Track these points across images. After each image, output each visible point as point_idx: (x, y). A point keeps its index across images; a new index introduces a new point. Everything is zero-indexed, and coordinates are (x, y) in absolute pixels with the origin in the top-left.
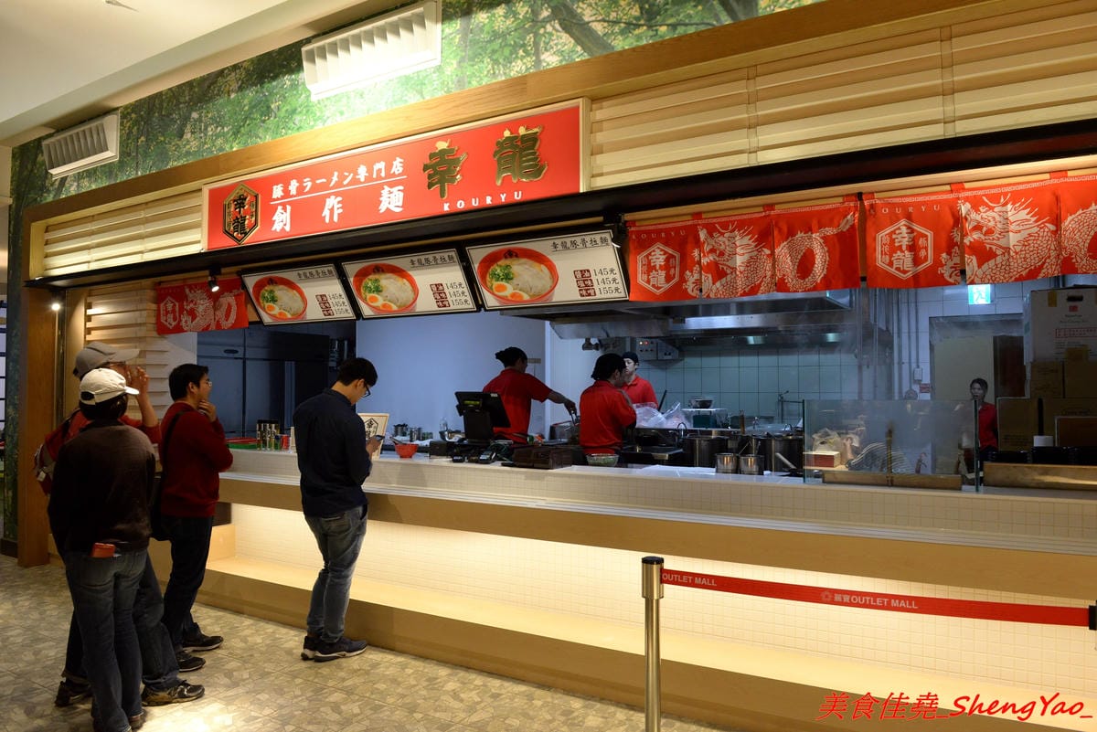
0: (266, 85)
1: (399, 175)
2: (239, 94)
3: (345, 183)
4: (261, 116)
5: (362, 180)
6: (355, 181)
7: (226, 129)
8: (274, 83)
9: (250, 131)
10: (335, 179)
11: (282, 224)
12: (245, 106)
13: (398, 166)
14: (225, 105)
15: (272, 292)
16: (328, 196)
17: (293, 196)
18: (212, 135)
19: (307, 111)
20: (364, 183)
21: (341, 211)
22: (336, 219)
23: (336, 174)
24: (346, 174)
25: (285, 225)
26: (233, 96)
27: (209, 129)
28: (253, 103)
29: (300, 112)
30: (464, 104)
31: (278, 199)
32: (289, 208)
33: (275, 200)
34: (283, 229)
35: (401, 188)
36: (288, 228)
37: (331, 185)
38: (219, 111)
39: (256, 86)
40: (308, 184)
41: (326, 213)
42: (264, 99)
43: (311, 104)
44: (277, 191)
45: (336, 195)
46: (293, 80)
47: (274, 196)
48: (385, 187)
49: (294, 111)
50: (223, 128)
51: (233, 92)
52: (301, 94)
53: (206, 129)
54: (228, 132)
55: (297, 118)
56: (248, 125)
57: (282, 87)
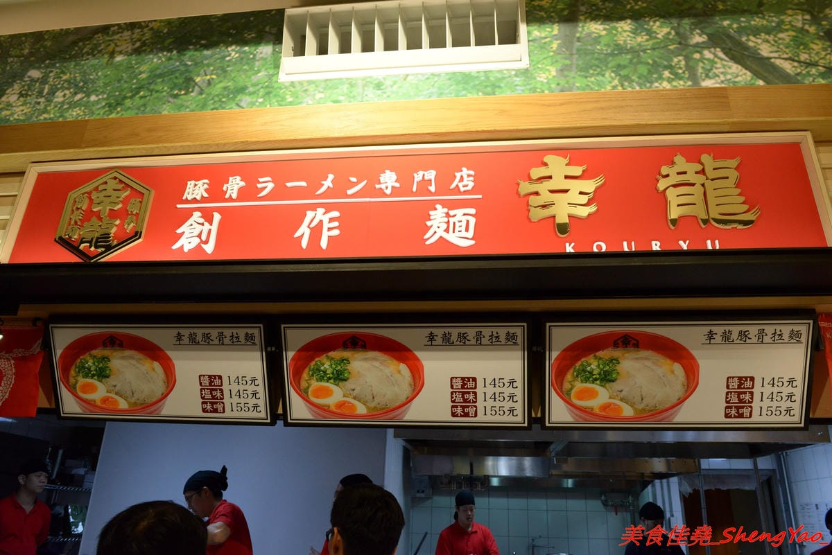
0: (189, 54)
1: (466, 192)
2: (134, 57)
3: (350, 192)
4: (172, 89)
5: (388, 192)
6: (370, 190)
7: (93, 98)
8: (206, 52)
9: (144, 105)
10: (328, 183)
11: (196, 241)
12: (141, 73)
13: (465, 179)
14: (97, 69)
15: (105, 359)
16: (313, 207)
17: (231, 200)
18: (63, 103)
19: (268, 93)
20: (390, 196)
21: (336, 232)
22: (324, 243)
23: (331, 177)
24: (353, 179)
25: (206, 242)
26: (119, 58)
27: (59, 94)
28: (158, 72)
29: (253, 93)
30: (615, 108)
31: (195, 201)
32: (217, 217)
33: (187, 202)
34: (198, 247)
35: (473, 211)
36: (209, 248)
37: (319, 192)
38: (84, 74)
39: (170, 50)
40: (267, 185)
41: (304, 231)
42: (182, 68)
43: (276, 86)
44: (196, 189)
45: (328, 208)
46: (244, 52)
47: (188, 195)
48: (438, 206)
49: (242, 90)
50: (88, 96)
51: (121, 53)
52: (259, 71)
53: (52, 92)
54: (98, 102)
55: (245, 99)
56: (141, 97)
57: (224, 58)
